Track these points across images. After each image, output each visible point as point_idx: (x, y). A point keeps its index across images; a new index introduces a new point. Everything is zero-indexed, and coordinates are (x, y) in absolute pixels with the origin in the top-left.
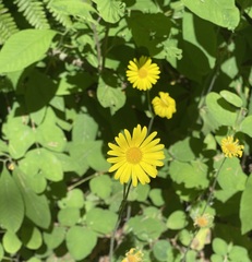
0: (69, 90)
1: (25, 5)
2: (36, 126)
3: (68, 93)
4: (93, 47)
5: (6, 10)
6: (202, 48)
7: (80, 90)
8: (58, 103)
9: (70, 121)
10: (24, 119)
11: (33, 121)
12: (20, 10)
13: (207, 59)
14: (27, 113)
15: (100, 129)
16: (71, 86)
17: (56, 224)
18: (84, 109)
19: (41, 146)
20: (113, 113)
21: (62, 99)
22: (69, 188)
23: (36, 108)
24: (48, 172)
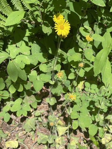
0: (29, 34)
1: (15, 3)
2: (19, 47)
3: (29, 35)
4: (39, 15)
5: (8, 5)
6: (76, 13)
7: (34, 34)
8: (26, 39)
9: (30, 47)
10: (14, 45)
11: (17, 46)
12: (13, 4)
13: (79, 16)
14: (15, 43)
15: (41, 49)
16: (30, 33)
17: (28, 82)
18: (35, 42)
19: (21, 54)
20: (48, 35)
21: (27, 37)
22: (31, 70)
23: (18, 41)
24: (25, 61)
